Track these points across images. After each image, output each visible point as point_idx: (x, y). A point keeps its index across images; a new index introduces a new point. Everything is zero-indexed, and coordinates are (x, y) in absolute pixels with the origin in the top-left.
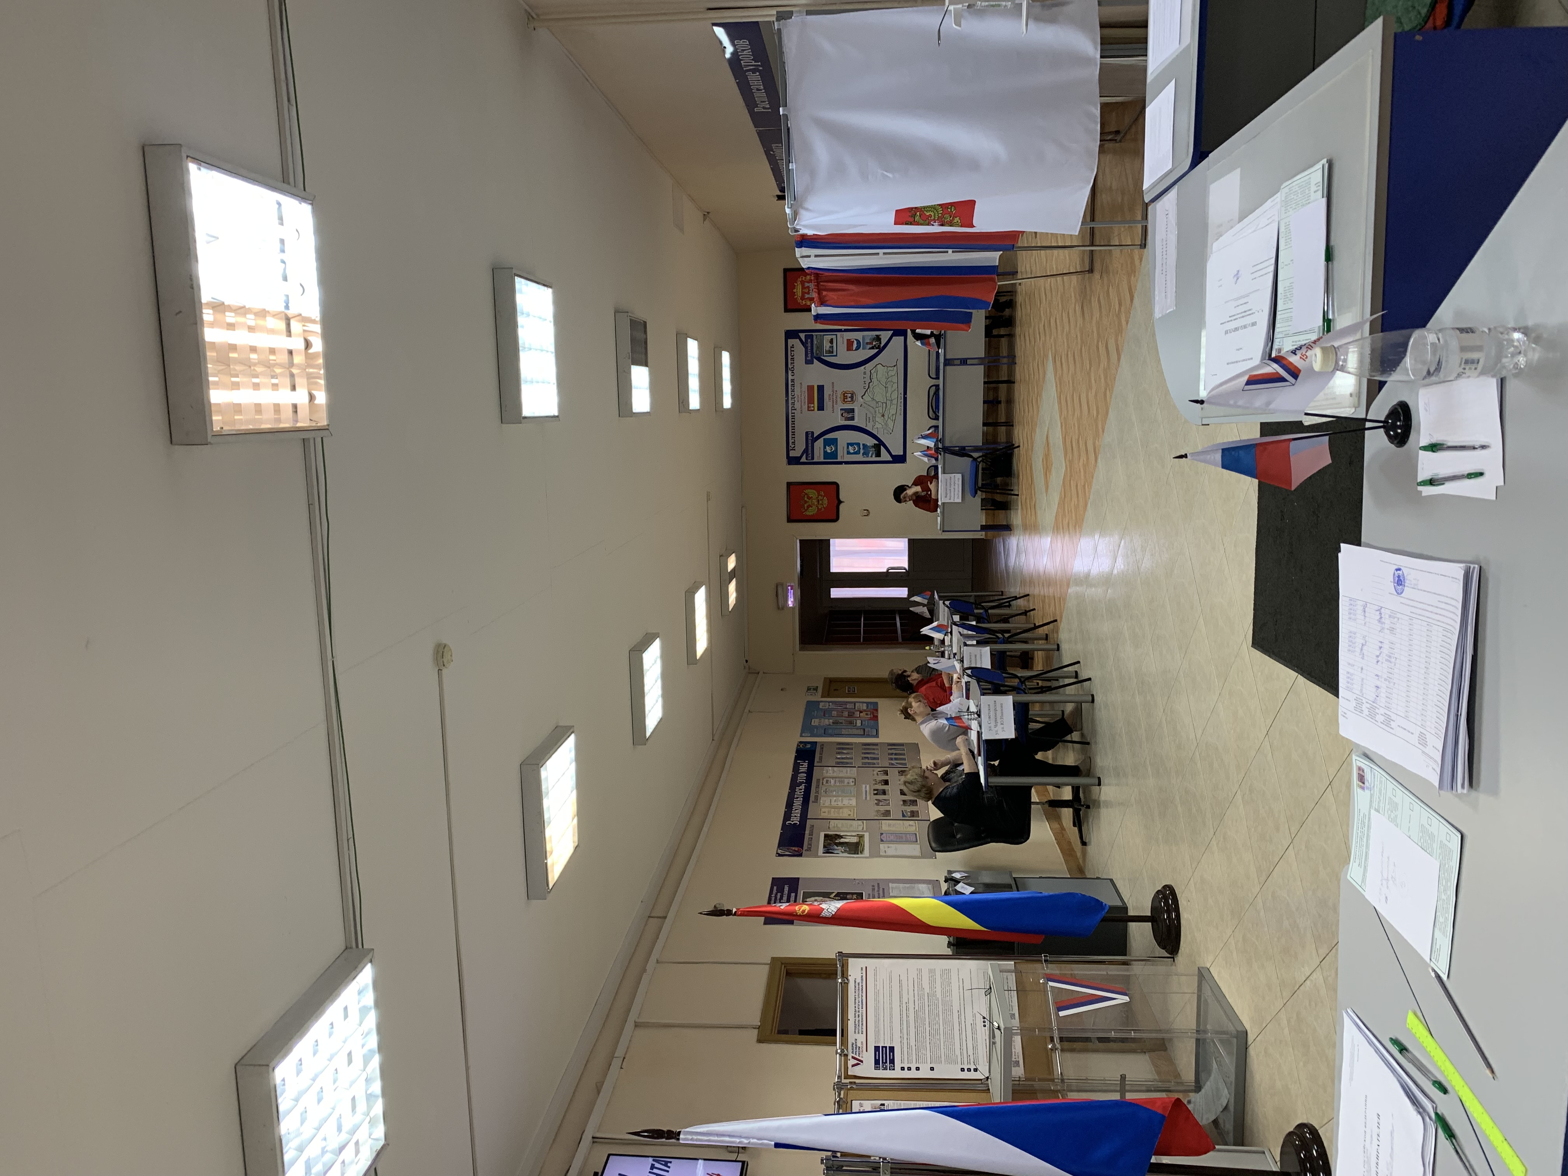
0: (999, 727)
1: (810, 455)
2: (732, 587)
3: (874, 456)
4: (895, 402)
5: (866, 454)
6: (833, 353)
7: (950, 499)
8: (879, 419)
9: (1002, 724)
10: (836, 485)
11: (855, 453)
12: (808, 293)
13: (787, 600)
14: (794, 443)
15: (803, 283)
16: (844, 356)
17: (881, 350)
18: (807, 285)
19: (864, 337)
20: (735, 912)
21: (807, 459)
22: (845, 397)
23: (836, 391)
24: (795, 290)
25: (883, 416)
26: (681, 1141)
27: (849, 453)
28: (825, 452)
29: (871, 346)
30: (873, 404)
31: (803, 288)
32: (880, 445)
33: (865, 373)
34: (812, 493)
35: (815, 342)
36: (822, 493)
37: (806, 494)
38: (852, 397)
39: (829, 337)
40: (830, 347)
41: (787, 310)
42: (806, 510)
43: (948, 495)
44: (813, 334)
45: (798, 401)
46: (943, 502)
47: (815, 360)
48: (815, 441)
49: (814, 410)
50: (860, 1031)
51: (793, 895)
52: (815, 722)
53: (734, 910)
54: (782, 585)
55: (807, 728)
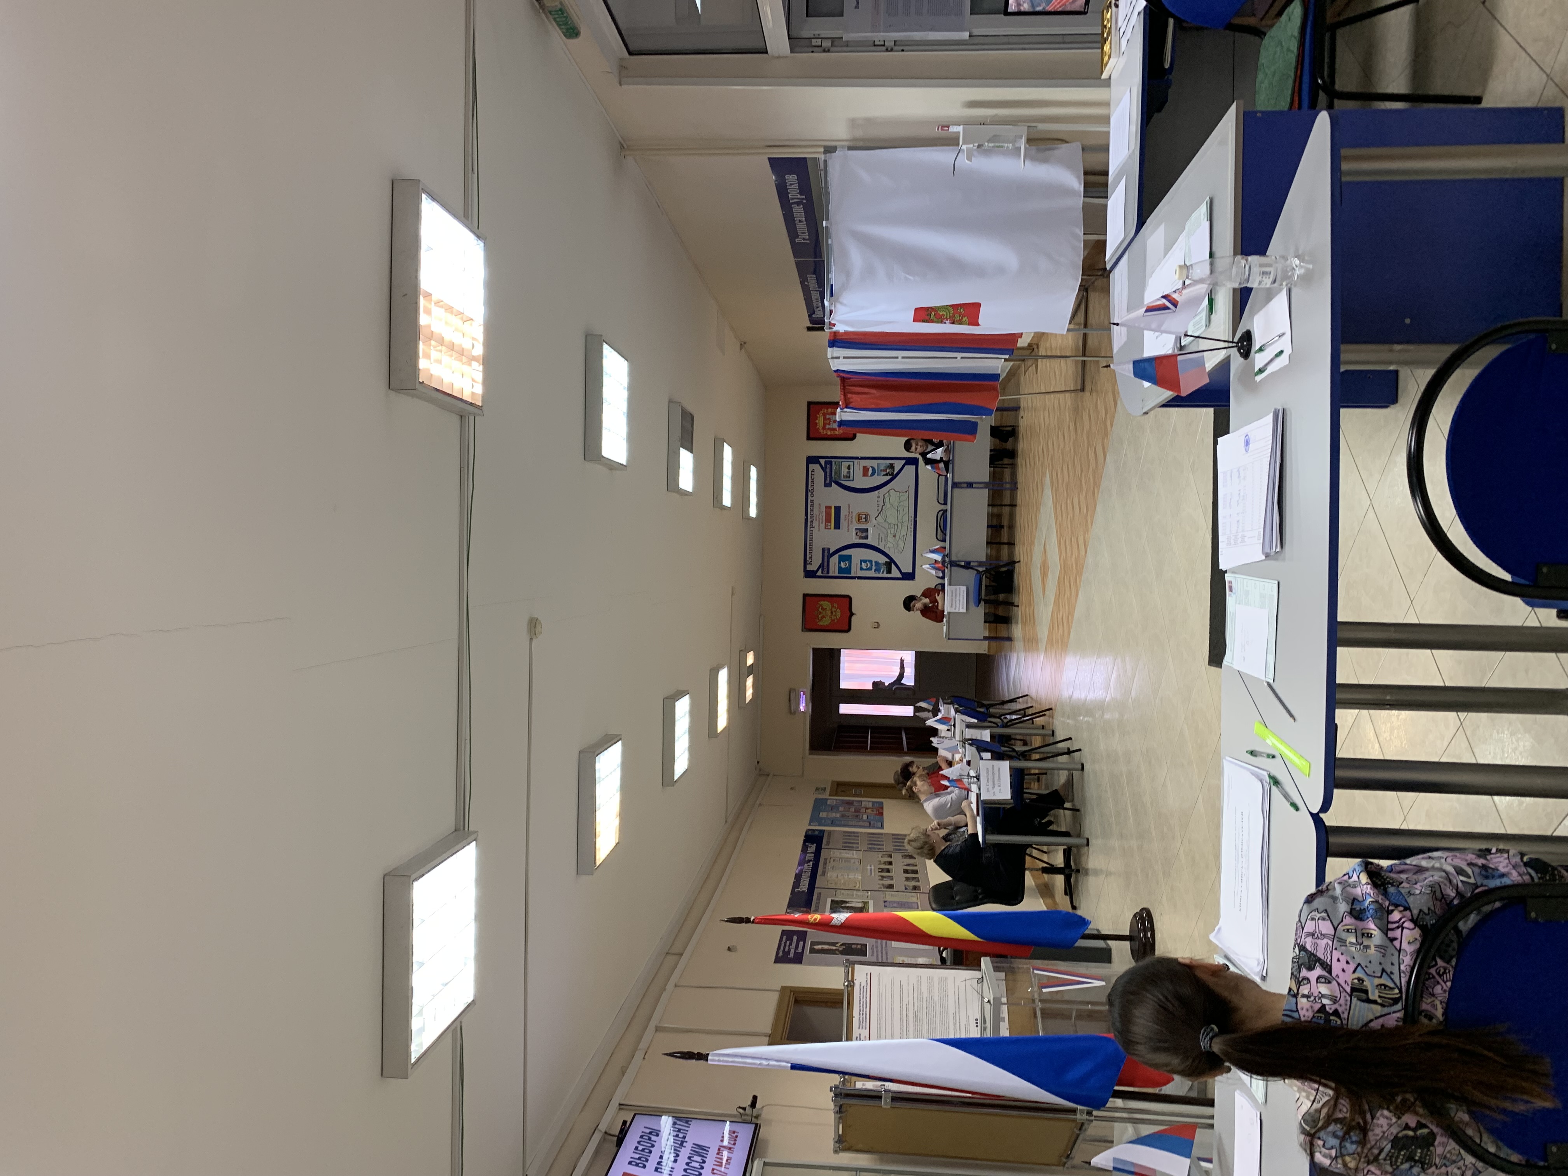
0: (997, 789)
1: (826, 570)
2: (750, 681)
3: (885, 572)
4: (905, 524)
5: (876, 570)
6: (849, 477)
7: (955, 609)
8: (890, 538)
9: (999, 786)
10: (849, 598)
11: (867, 569)
12: (829, 424)
13: (799, 705)
14: (811, 558)
15: (824, 414)
16: (860, 481)
17: (894, 477)
18: (828, 416)
19: (878, 464)
20: (754, 919)
21: (822, 573)
22: (859, 518)
23: (852, 512)
24: (817, 421)
25: (894, 536)
26: (709, 1062)
27: (861, 569)
28: (840, 568)
29: (885, 473)
30: (886, 525)
31: (825, 419)
32: (891, 563)
33: (878, 497)
34: (826, 604)
35: (834, 468)
36: (836, 606)
37: (821, 605)
38: (866, 518)
39: (847, 464)
40: (847, 472)
41: (809, 438)
42: (820, 620)
43: (954, 606)
44: (833, 460)
45: (816, 520)
46: (949, 611)
47: (833, 484)
48: (831, 557)
49: (830, 529)
50: (864, 1027)
51: (801, 943)
52: (823, 815)
53: (753, 918)
54: (795, 690)
55: (814, 818)
